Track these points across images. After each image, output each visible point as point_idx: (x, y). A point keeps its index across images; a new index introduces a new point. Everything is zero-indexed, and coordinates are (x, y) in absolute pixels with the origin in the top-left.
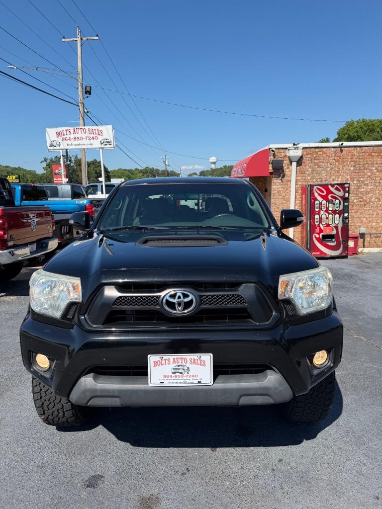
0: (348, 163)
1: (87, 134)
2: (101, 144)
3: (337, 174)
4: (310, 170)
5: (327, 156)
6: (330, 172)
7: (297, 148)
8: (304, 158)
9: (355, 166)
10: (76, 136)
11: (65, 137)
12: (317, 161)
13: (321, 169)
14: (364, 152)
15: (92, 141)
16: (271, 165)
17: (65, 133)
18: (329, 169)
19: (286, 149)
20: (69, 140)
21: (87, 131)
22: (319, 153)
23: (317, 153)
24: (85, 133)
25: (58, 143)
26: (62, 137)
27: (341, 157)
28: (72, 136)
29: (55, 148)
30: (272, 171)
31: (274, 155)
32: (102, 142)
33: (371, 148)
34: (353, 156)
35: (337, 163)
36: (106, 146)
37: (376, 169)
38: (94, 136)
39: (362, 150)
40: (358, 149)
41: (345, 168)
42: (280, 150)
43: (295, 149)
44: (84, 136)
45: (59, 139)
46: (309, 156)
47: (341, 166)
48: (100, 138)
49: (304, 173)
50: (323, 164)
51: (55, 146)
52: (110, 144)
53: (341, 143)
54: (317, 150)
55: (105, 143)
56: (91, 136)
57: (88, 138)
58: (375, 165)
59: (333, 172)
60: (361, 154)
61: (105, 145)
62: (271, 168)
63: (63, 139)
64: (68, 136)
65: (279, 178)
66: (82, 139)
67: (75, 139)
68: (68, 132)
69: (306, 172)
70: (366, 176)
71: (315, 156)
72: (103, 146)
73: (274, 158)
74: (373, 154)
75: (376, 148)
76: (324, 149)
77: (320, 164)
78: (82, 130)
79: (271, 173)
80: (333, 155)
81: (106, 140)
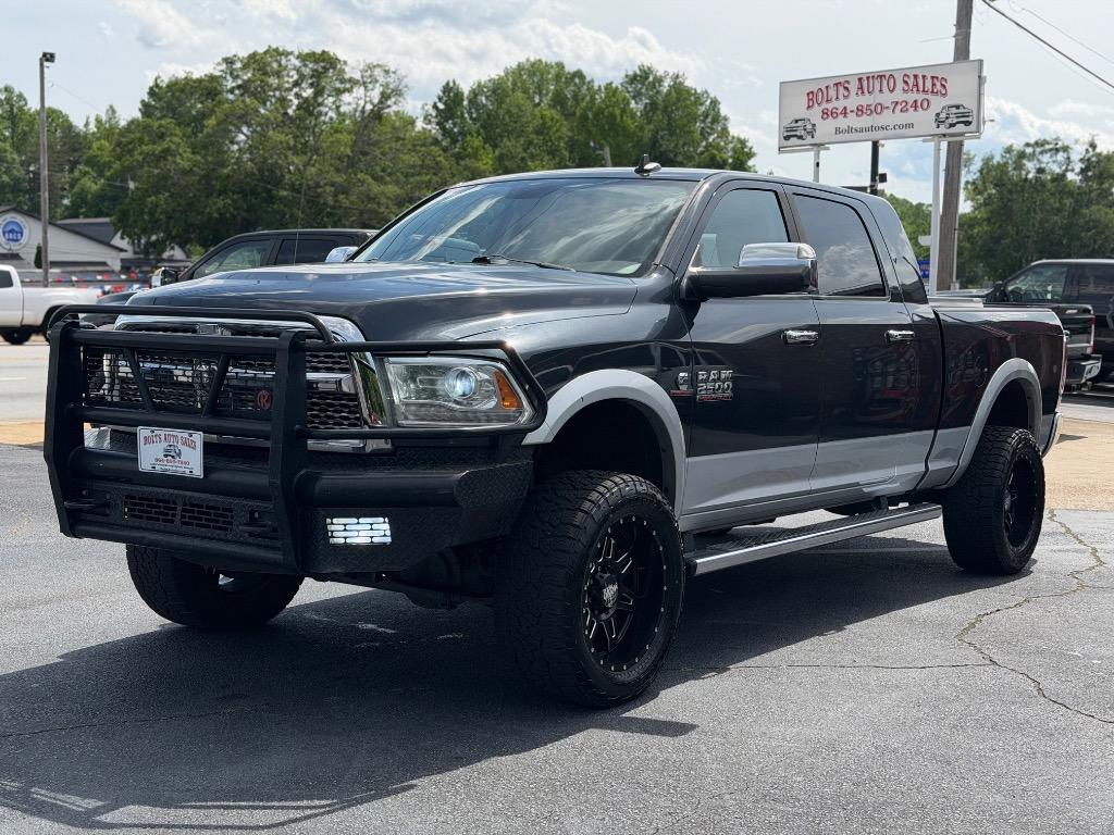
1: (899, 95)
2: (939, 122)
10: (865, 100)
11: (830, 106)
15: (911, 116)
17: (832, 93)
20: (841, 117)
21: (900, 84)
24: (892, 91)
25: (809, 127)
26: (824, 105)
28: (853, 102)
29: (800, 142)
32: (943, 116)
36: (953, 130)
38: (920, 97)
44: (886, 98)
45: (815, 115)
48: (937, 104)
51: (800, 137)
52: (968, 123)
55: (950, 121)
56: (911, 97)
57: (899, 107)
61: (952, 125)
63: (825, 114)
64: (840, 105)
66: (878, 109)
67: (860, 111)
68: (841, 89)
72: (943, 129)
78: (885, 82)
81: (954, 110)
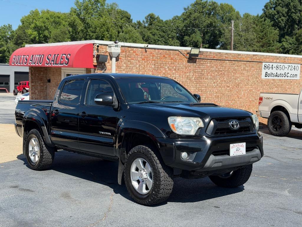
0: (151, 62)
3: (144, 70)
4: (125, 65)
5: (136, 54)
6: (138, 68)
7: (117, 46)
8: (121, 55)
9: (155, 65)
12: (130, 58)
13: (132, 65)
14: (161, 54)
16: (95, 59)
18: (138, 66)
19: (107, 45)
22: (131, 52)
23: (129, 52)
27: (146, 57)
30: (96, 64)
31: (98, 50)
33: (165, 51)
34: (153, 56)
35: (143, 61)
37: (168, 68)
39: (159, 52)
40: (157, 50)
41: (148, 67)
42: (102, 46)
43: (116, 47)
46: (124, 53)
47: (146, 64)
49: (121, 68)
50: (134, 61)
53: (146, 45)
54: (130, 49)
58: (167, 65)
59: (141, 68)
60: (159, 55)
62: (95, 61)
65: (102, 70)
69: (122, 67)
70: (162, 73)
71: (128, 54)
73: (98, 52)
74: (166, 56)
75: (167, 51)
76: (135, 49)
77: (132, 61)
79: (95, 66)
80: (140, 54)
